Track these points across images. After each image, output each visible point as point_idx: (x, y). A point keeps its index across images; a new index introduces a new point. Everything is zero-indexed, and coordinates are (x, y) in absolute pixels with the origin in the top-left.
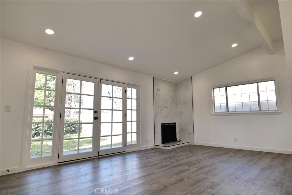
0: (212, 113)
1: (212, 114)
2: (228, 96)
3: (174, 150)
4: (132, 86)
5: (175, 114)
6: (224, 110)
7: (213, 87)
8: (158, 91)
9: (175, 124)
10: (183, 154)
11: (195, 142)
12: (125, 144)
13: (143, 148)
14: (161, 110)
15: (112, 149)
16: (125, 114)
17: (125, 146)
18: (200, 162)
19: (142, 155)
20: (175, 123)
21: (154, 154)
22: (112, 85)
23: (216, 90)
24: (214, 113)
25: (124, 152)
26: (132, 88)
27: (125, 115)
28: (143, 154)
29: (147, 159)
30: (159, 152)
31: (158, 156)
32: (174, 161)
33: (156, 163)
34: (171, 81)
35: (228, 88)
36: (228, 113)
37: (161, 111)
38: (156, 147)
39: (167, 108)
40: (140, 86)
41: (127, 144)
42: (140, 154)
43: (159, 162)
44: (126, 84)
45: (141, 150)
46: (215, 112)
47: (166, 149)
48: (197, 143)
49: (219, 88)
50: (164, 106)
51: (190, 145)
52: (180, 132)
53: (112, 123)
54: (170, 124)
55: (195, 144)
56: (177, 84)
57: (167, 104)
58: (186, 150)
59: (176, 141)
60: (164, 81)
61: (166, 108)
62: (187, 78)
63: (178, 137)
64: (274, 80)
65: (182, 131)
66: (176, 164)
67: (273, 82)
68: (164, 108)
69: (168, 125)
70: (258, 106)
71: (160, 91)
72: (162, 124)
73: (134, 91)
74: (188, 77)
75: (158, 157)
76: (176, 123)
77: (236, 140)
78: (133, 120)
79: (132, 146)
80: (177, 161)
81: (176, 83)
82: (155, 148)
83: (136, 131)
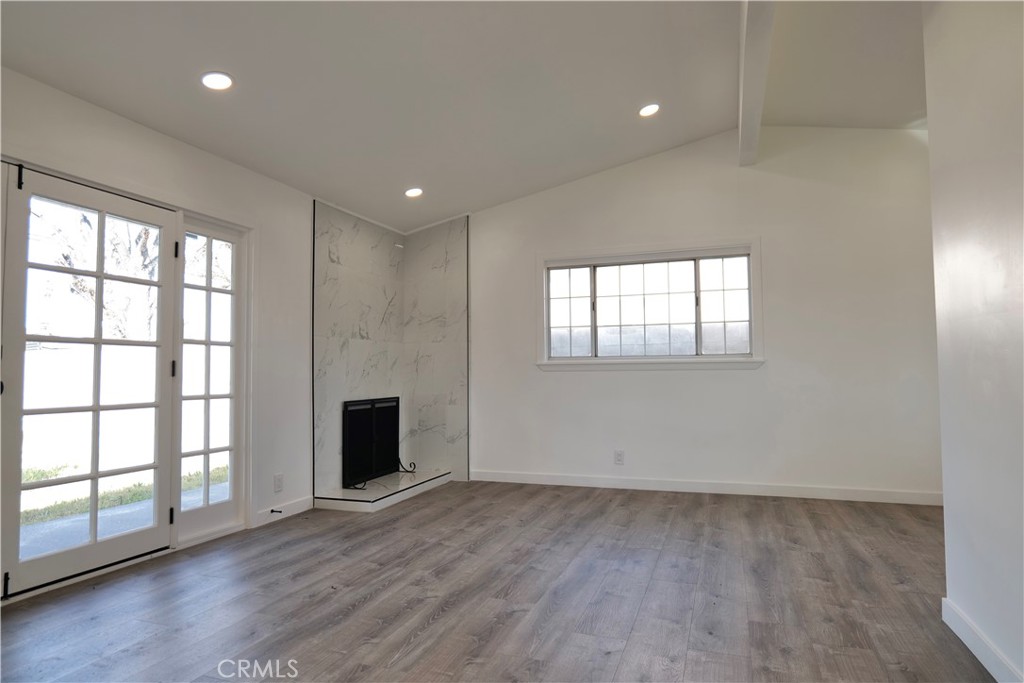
0: (539, 362)
1: (538, 366)
2: (598, 300)
3: (404, 516)
4: (214, 228)
5: (394, 363)
6: (584, 350)
7: (546, 262)
8: (333, 261)
9: (395, 404)
10: (446, 530)
11: (471, 470)
12: (172, 510)
13: (260, 517)
14: (344, 344)
15: (96, 546)
16: (174, 363)
17: (171, 521)
18: (532, 568)
19: (263, 554)
20: (397, 400)
21: (318, 544)
22: (99, 211)
23: (558, 277)
24: (545, 361)
25: (167, 548)
26: (211, 239)
27: (171, 369)
28: (269, 552)
29: (295, 577)
30: (338, 528)
31: (345, 553)
32: (426, 573)
33: (348, 596)
34: (385, 226)
35: (598, 269)
36: (596, 361)
37: (341, 352)
38: (320, 504)
39: (368, 338)
40: (250, 229)
41: (182, 509)
42: (254, 551)
43: (363, 591)
44: (180, 214)
45: (254, 526)
46: (550, 357)
47: (367, 513)
48: (479, 472)
49: (570, 267)
50: (357, 330)
51: (451, 481)
52: (412, 432)
53: (96, 409)
54: (377, 406)
55: (472, 478)
56: (404, 240)
57: (366, 323)
58: (451, 510)
59: (398, 470)
60: (357, 223)
61: (362, 337)
62: (451, 222)
63: (404, 455)
64: (748, 255)
65: (421, 429)
66: (439, 591)
67: (744, 260)
68: (353, 335)
69: (369, 406)
70: (694, 340)
71: (339, 263)
72: (346, 405)
73: (223, 251)
74: (454, 218)
75: (347, 561)
76: (398, 398)
77: (619, 458)
78: (212, 393)
79: (208, 512)
80: (441, 572)
81: (404, 236)
82: (314, 510)
83: (226, 443)
